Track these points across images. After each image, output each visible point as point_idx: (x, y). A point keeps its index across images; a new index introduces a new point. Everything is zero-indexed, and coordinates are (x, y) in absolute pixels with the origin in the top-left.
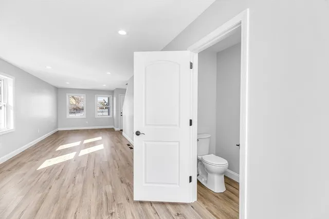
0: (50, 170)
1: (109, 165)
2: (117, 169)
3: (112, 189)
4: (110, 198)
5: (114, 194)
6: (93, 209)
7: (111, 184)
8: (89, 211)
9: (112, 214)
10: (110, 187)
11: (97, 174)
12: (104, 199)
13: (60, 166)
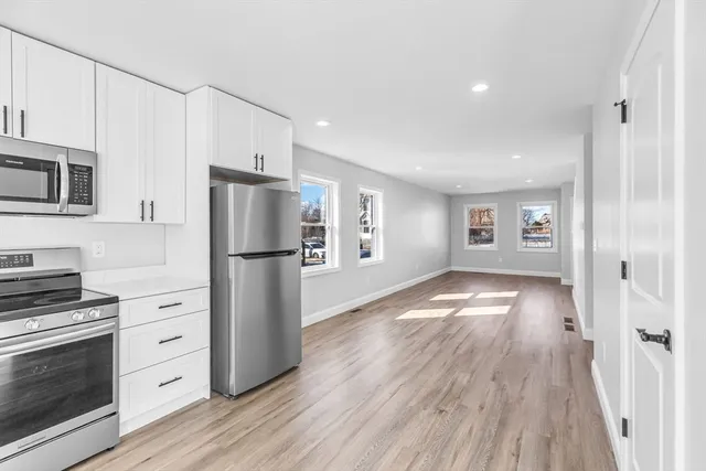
0: (408, 323)
1: (492, 344)
2: (501, 356)
3: (469, 381)
4: (455, 390)
5: (465, 390)
6: (423, 392)
7: (473, 372)
8: (417, 391)
9: (441, 411)
10: (468, 377)
11: (460, 352)
12: (445, 389)
13: (421, 322)
